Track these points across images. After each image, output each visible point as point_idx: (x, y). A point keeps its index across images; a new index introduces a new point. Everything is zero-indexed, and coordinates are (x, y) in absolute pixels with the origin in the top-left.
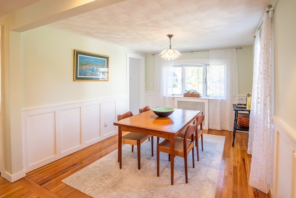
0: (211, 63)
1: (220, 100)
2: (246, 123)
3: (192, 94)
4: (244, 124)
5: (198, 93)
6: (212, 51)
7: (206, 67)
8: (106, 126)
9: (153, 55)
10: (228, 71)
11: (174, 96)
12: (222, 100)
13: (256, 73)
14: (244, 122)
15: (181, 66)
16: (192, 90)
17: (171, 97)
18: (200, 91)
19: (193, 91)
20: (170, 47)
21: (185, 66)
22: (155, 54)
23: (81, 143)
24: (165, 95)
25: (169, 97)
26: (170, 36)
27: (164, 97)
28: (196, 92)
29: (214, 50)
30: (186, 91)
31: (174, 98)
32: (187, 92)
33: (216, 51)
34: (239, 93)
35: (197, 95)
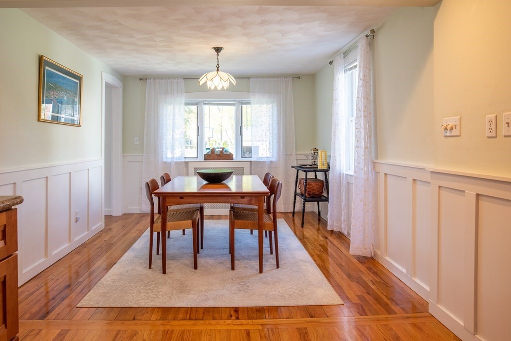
0: (252, 99)
1: (268, 161)
2: (318, 190)
3: (219, 155)
4: (314, 192)
5: (230, 153)
6: (255, 79)
7: (242, 107)
8: (77, 219)
9: (141, 79)
10: (281, 113)
11: (186, 160)
12: (271, 162)
13: (337, 114)
14: (314, 188)
15: (196, 104)
16: (218, 147)
17: (182, 162)
18: (231, 149)
19: (221, 150)
20: (218, 68)
21: (205, 104)
22: (146, 79)
23: (46, 255)
24: (164, 160)
25: (176, 162)
26: (218, 50)
27: (166, 162)
28: (226, 151)
29: (258, 78)
30: (207, 149)
31: (187, 163)
32: (208, 151)
33: (262, 79)
34: (296, 150)
35: (228, 155)
